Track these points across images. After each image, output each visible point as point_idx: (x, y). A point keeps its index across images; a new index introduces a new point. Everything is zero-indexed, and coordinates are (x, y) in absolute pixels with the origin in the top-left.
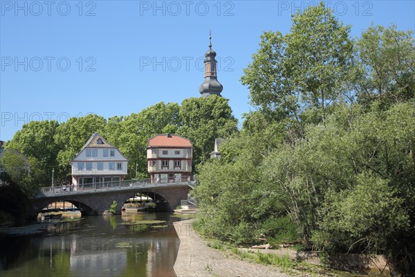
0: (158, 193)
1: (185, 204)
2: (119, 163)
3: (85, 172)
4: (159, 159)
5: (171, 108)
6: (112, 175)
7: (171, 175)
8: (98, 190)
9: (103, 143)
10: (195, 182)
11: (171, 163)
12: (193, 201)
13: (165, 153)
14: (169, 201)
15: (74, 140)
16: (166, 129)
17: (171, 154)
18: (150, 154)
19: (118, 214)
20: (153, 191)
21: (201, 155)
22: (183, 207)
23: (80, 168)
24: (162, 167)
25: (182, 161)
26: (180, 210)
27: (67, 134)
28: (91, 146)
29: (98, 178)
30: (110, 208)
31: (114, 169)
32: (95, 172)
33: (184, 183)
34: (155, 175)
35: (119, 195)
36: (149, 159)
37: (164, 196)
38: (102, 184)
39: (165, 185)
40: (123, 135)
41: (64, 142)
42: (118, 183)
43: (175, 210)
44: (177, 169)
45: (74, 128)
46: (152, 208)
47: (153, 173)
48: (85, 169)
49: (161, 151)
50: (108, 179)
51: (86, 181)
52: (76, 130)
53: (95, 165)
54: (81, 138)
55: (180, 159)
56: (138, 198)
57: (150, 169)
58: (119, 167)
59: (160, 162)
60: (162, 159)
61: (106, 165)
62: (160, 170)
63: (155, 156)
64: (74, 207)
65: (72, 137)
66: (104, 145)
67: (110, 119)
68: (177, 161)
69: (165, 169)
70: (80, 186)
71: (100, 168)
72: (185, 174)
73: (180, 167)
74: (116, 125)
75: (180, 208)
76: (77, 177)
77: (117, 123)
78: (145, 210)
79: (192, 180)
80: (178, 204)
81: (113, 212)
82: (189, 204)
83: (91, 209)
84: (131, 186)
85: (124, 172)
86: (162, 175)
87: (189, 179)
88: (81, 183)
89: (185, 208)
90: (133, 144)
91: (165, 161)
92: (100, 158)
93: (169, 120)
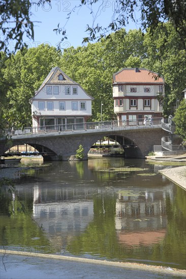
0: (127, 137)
1: (158, 150)
2: (83, 102)
3: (46, 112)
4: (126, 97)
5: (134, 36)
6: (75, 116)
7: (140, 116)
8: (62, 133)
9: (64, 79)
10: (170, 124)
11: (140, 102)
12: (167, 147)
13: (133, 90)
14: (140, 146)
15: (25, 75)
16: (128, 61)
17: (140, 92)
18: (116, 92)
19: (84, 159)
20: (121, 135)
21: (170, 93)
22: (156, 153)
23: (41, 107)
24: (130, 107)
25: (153, 100)
26: (153, 157)
27: (17, 68)
28: (52, 82)
29: (60, 119)
30: (75, 153)
31: (76, 109)
32: (56, 112)
33: (156, 126)
34: (122, 116)
35: (85, 138)
36: (116, 98)
37: (134, 140)
38: (64, 126)
39: (135, 128)
40: (81, 70)
41: (14, 77)
42: (83, 124)
43: (147, 157)
44: (147, 109)
45: (25, 60)
46: (119, 154)
47: (120, 114)
48: (46, 109)
49: (129, 88)
50: (71, 120)
51: (48, 122)
52: (27, 64)
53: (56, 104)
54: (32, 73)
55: (151, 98)
56: (106, 143)
57: (117, 109)
58: (83, 106)
59: (128, 101)
60: (130, 98)
61: (68, 104)
62: (128, 110)
63: (122, 94)
64: (37, 151)
65: (23, 72)
66: (65, 81)
67: (65, 50)
68: (147, 100)
69: (133, 110)
70: (41, 128)
71: (62, 108)
72: (156, 115)
73: (150, 107)
74: (72, 57)
75: (153, 155)
76: (38, 118)
77: (74, 56)
78: (112, 156)
79: (166, 122)
80: (151, 150)
81: (79, 158)
82: (163, 150)
83: (55, 154)
84: (97, 129)
85: (88, 112)
86: (130, 117)
87: (162, 121)
88: (42, 124)
89: (159, 154)
90: (92, 80)
91: (133, 100)
92: (62, 96)
93: (131, 50)
